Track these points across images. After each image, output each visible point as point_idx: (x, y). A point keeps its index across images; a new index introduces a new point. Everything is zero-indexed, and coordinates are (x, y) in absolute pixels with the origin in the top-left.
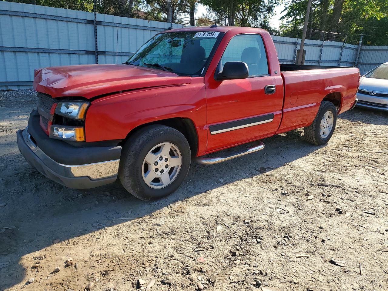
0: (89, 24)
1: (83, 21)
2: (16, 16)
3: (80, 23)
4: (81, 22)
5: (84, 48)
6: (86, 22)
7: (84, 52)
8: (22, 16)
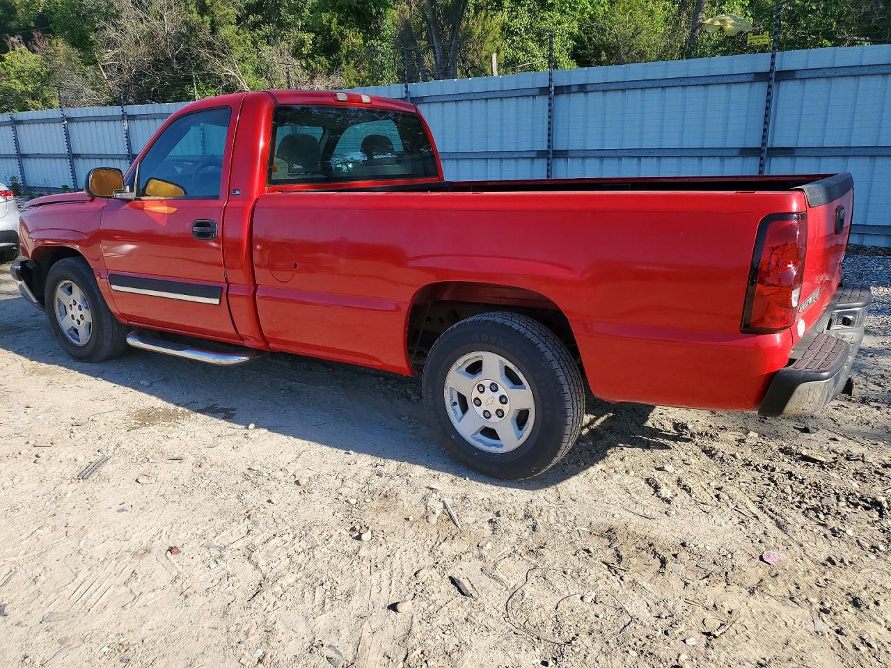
0: (760, 81)
1: (744, 78)
2: (613, 90)
3: (735, 83)
4: (739, 80)
5: (735, 142)
6: (750, 79)
7: (736, 153)
8: (622, 90)
